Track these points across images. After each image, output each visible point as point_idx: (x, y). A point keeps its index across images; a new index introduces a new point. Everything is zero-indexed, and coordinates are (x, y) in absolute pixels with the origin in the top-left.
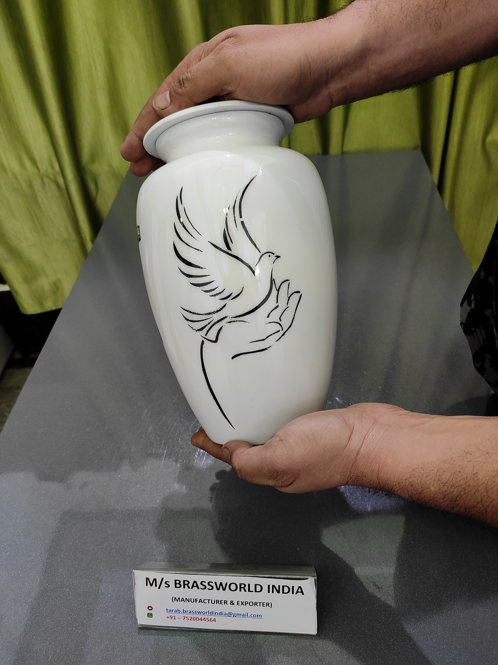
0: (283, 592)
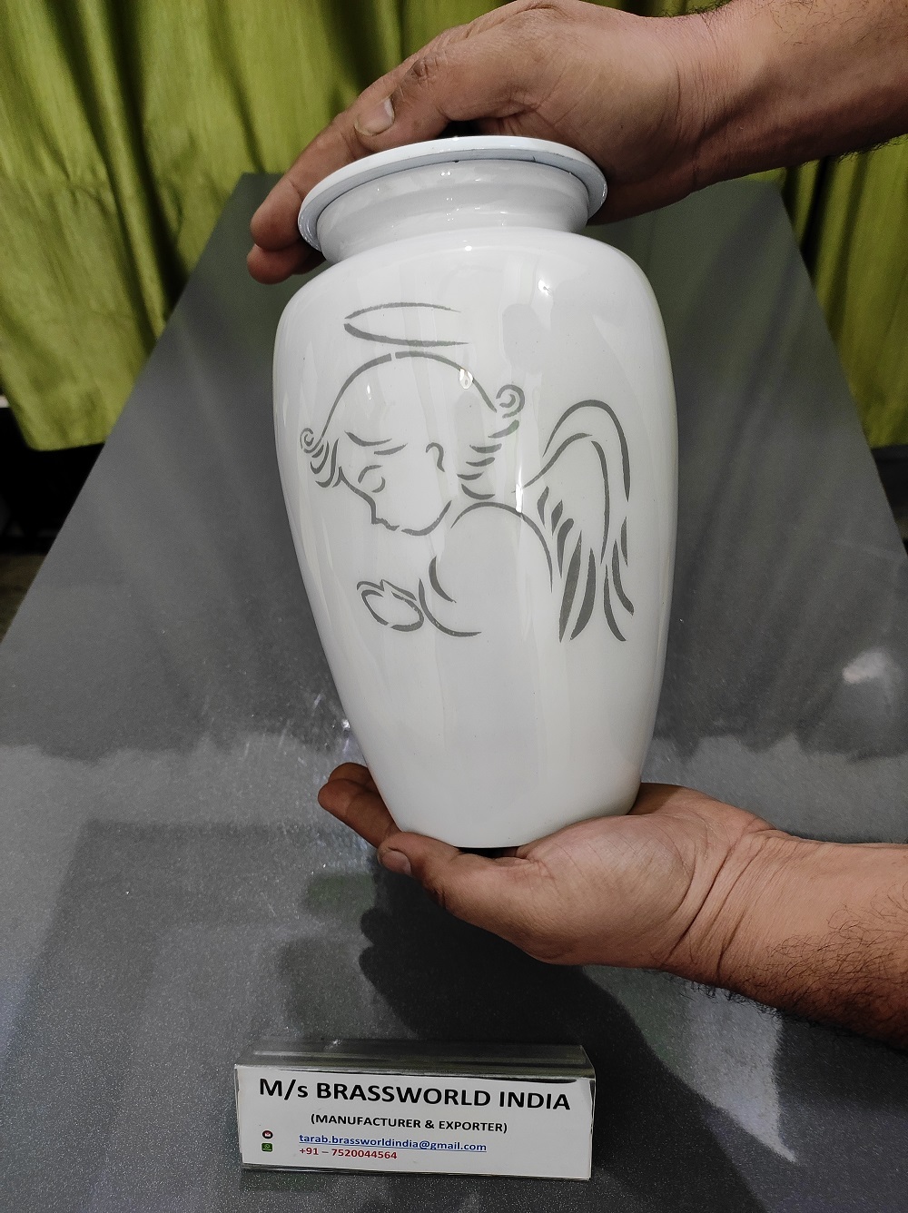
0: (530, 1106)
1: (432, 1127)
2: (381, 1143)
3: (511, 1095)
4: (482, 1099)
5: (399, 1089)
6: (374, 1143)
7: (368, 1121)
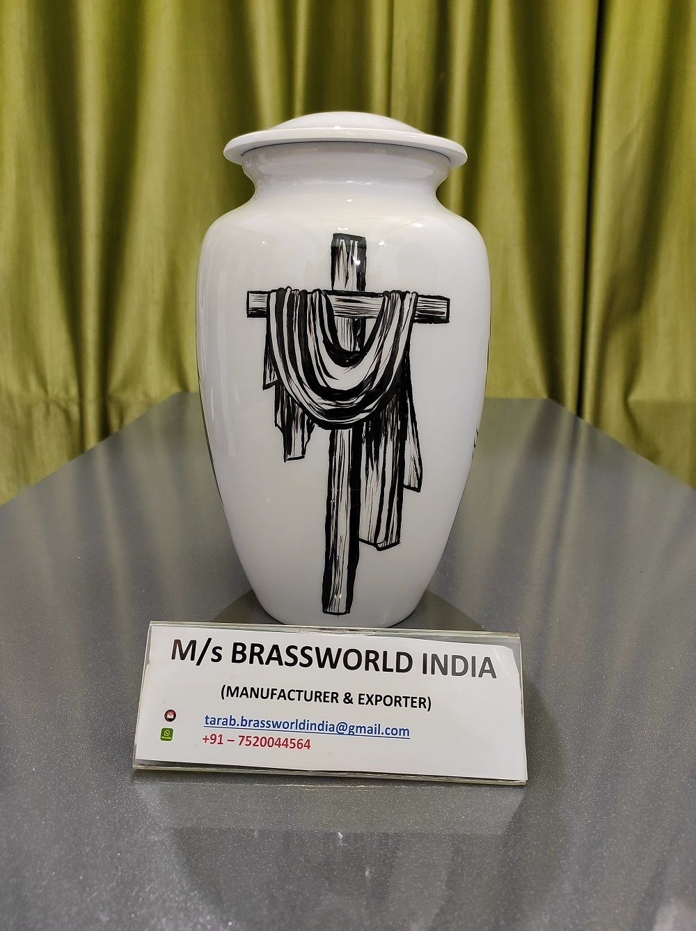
0: (454, 673)
1: (350, 702)
2: (294, 725)
3: (435, 657)
4: (403, 663)
5: (317, 649)
6: (286, 725)
7: (282, 695)
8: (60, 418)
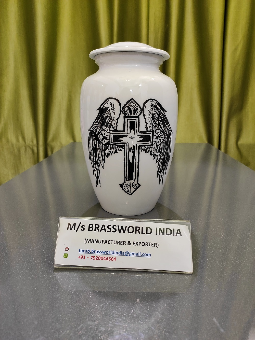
0: (167, 234)
2: (110, 253)
3: (160, 229)
4: (149, 232)
5: (118, 226)
6: (107, 253)
7: (106, 242)
8: (30, 152)
